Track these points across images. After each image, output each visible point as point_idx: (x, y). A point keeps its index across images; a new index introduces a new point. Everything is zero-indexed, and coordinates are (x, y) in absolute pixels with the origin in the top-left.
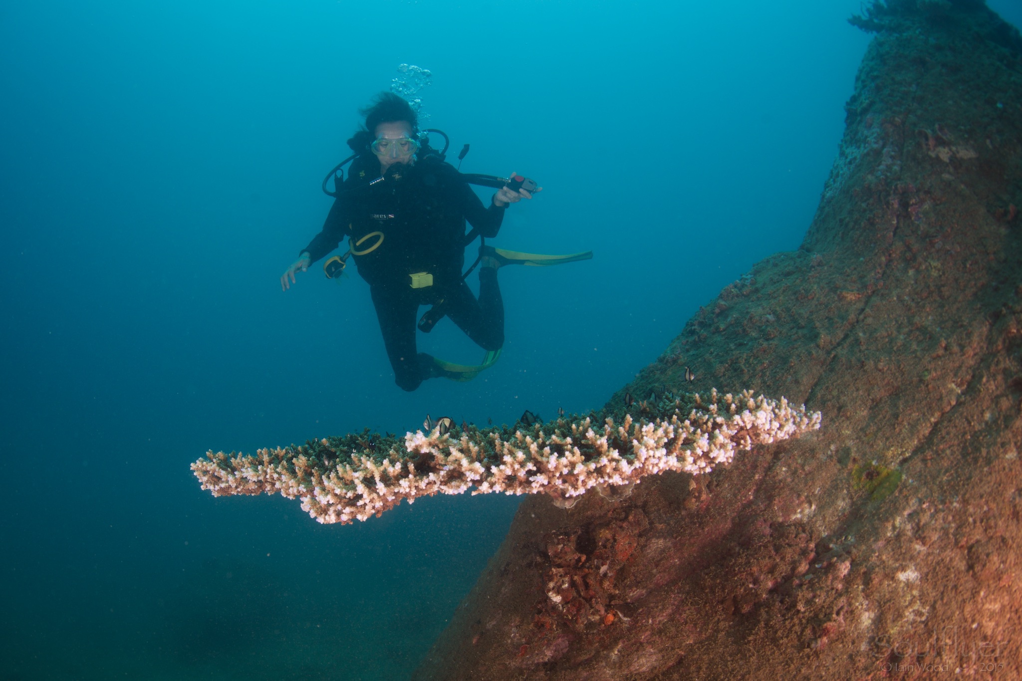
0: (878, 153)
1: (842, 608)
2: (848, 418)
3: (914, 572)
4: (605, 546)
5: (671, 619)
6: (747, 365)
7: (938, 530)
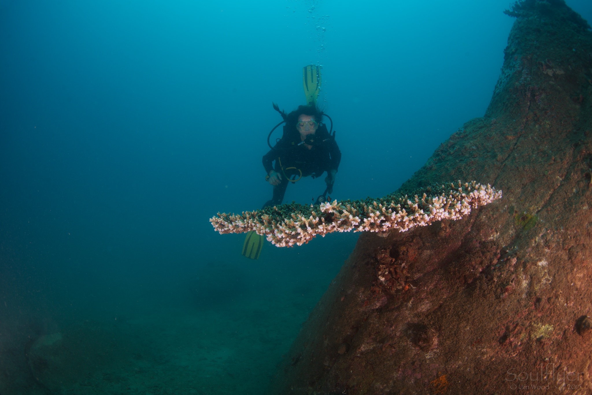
0: (520, 72)
1: (514, 279)
2: (512, 193)
3: (545, 262)
4: (403, 254)
5: (436, 286)
6: (465, 170)
7: (555, 242)
